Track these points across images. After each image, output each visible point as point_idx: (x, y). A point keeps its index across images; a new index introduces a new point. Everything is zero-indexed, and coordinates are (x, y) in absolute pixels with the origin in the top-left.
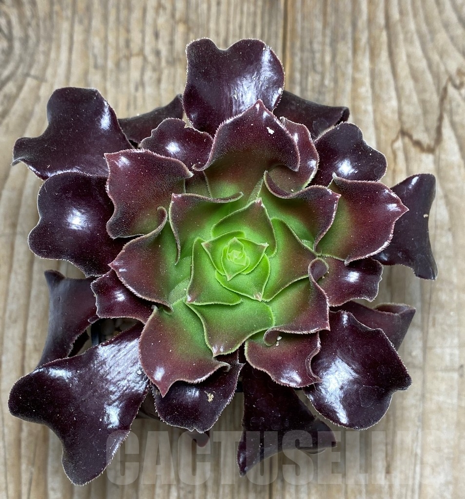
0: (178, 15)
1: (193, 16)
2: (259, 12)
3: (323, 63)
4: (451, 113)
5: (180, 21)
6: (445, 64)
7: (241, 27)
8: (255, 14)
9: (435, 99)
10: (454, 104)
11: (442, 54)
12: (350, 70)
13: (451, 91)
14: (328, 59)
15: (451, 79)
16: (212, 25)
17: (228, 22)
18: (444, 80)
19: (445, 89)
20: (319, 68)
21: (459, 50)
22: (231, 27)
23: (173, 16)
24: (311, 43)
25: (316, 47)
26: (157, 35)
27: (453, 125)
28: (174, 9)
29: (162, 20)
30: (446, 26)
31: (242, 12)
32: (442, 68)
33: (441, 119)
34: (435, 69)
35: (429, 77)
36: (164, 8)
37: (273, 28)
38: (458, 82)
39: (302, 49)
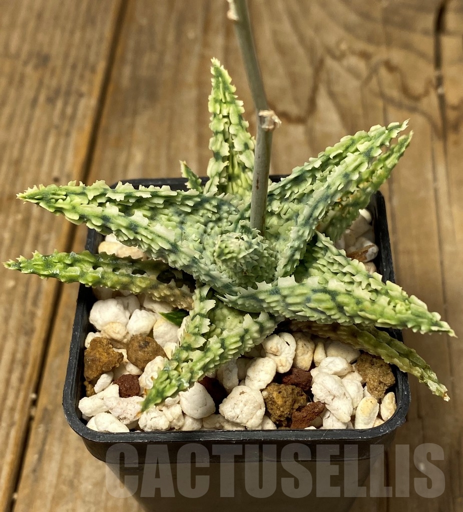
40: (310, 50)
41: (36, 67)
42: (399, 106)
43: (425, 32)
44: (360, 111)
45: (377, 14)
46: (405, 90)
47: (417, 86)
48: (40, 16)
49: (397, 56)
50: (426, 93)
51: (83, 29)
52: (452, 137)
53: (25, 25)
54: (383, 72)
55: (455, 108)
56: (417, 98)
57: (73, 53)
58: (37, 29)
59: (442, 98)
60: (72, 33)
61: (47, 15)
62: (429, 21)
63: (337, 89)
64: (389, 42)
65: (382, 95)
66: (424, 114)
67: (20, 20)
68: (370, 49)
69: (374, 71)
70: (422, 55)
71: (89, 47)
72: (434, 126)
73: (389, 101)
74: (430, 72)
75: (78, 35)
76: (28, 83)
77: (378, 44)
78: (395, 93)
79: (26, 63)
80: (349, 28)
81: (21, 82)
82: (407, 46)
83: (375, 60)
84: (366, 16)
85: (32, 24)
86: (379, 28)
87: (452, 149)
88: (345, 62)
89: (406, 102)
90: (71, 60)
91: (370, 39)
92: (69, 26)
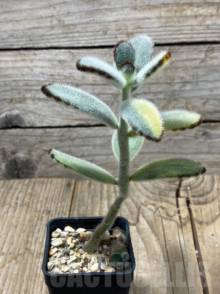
0: (28, 193)
1: (34, 193)
2: (62, 191)
3: (87, 203)
4: (143, 213)
5: (29, 194)
6: (140, 200)
7: (54, 195)
8: (60, 191)
9: (136, 210)
10: (144, 211)
11: (138, 197)
12: (99, 205)
13: (142, 207)
14: (90, 202)
15: (142, 204)
16: (42, 195)
17: (48, 194)
18: (139, 204)
19: (140, 207)
20: (86, 205)
21: (145, 196)
22: (50, 195)
23: (26, 193)
24: (83, 199)
25: (85, 199)
26: (17, 199)
27: (144, 217)
28: (27, 191)
29: (21, 195)
30: (139, 190)
31: (55, 191)
32: (138, 201)
33: (138, 215)
34: (135, 201)
35: (133, 204)
36: (23, 192)
37: (67, 195)
38: (145, 204)
39: (79, 200)
40: (136, 204)
41: (46, 214)
42: (166, 219)
43: (173, 197)
44: (154, 221)
45: (157, 192)
46: (167, 214)
47: (172, 213)
48: (47, 199)
49: (164, 205)
50: (175, 215)
51: (61, 202)
52: (184, 228)
53: (42, 202)
54: (160, 209)
55: (184, 219)
56: (172, 217)
57: (58, 209)
58: (46, 203)
59: (180, 217)
60: (58, 203)
61: (49, 199)
62: (174, 194)
63: (145, 215)
64: (161, 201)
65: (160, 216)
66: (174, 221)
67: (40, 200)
68: (156, 203)
69: (157, 209)
70: (172, 204)
71: (63, 207)
72: (178, 224)
73: (162, 218)
74: (175, 208)
75: (59, 204)
76: (44, 219)
77: (158, 201)
78: (164, 215)
79: (43, 213)
80: (148, 197)
81: (42, 219)
82: (167, 201)
83: (157, 206)
84: (153, 193)
85: (44, 201)
86: (158, 196)
87: (184, 231)
88: (148, 207)
89: (168, 218)
90: (58, 212)
91: (155, 200)
92: (56, 202)
